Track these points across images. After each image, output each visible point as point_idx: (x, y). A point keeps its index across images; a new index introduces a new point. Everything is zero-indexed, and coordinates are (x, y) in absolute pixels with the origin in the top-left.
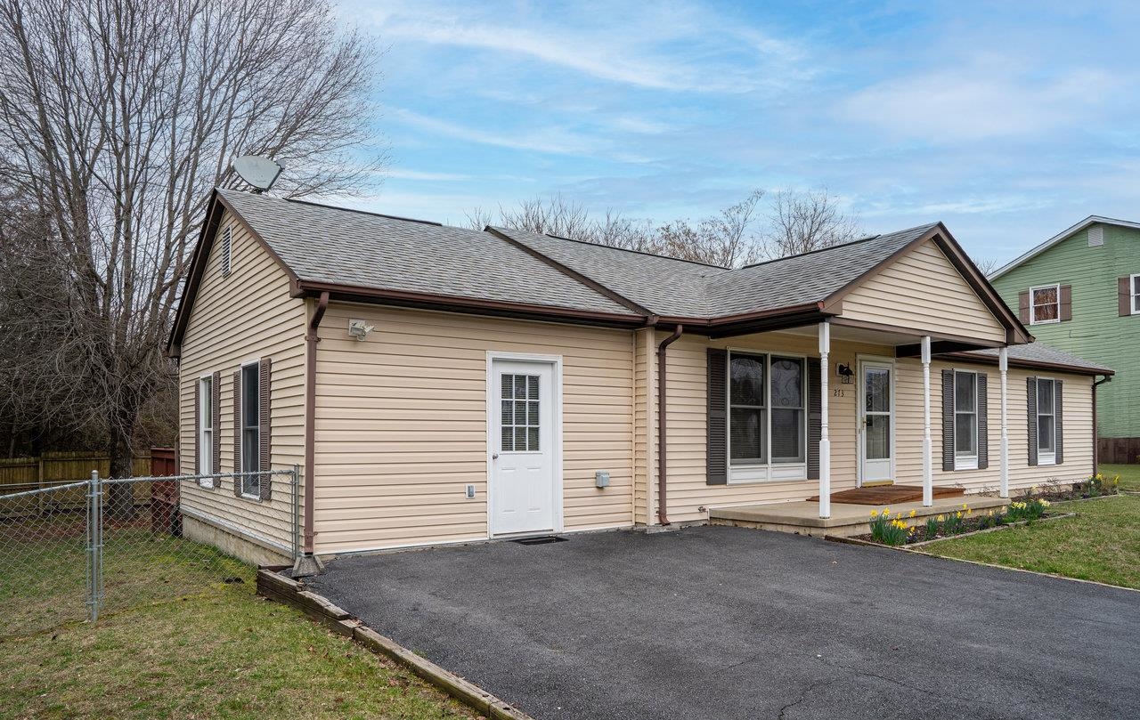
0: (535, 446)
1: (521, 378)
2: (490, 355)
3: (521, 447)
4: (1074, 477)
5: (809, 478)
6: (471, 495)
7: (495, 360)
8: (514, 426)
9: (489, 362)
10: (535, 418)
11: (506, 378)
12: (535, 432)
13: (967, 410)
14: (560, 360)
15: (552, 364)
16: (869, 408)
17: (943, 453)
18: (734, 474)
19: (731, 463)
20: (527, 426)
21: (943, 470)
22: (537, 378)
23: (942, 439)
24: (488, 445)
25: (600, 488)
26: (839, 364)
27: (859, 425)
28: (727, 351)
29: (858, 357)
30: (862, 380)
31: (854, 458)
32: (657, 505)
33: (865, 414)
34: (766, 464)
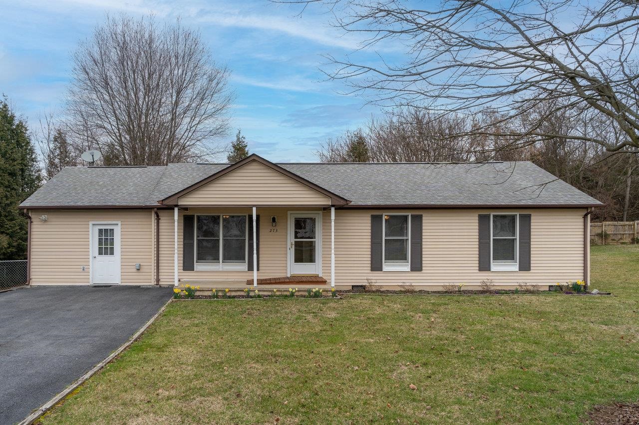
0: (112, 253)
1: (106, 230)
2: (91, 223)
3: (106, 253)
4: (558, 281)
5: (248, 270)
6: (83, 270)
7: (93, 225)
8: (103, 246)
9: (91, 225)
10: (112, 244)
11: (100, 231)
12: (112, 249)
13: (401, 236)
14: (119, 223)
15: (118, 224)
16: (296, 237)
17: (372, 261)
18: (198, 267)
19: (197, 262)
20: (109, 246)
21: (371, 270)
22: (113, 230)
23: (370, 253)
24: (91, 253)
25: (138, 270)
26: (272, 217)
27: (289, 246)
28: (194, 215)
29: (289, 212)
30: (292, 224)
31: (285, 262)
32: (156, 277)
33: (293, 240)
34: (219, 263)
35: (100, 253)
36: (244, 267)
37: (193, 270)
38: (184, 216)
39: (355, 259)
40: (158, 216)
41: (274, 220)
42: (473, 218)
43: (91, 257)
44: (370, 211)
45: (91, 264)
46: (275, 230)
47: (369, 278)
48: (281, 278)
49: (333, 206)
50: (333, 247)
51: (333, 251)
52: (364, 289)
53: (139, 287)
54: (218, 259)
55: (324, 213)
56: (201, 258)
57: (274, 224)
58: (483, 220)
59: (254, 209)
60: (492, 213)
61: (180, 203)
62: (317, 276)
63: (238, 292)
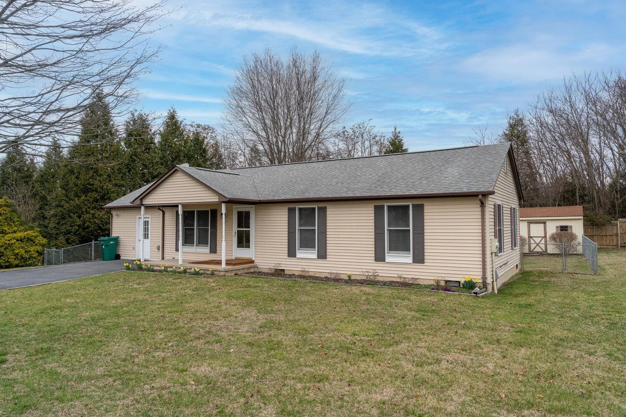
17: (288, 248)
19: (183, 245)
21: (288, 257)
23: (287, 241)
24: (137, 237)
30: (235, 216)
31: (232, 247)
36: (208, 250)
39: (278, 246)
40: (163, 211)
42: (368, 209)
43: (137, 240)
44: (288, 204)
45: (137, 245)
55: (256, 207)
58: (378, 210)
60: (386, 204)
61: (143, 203)
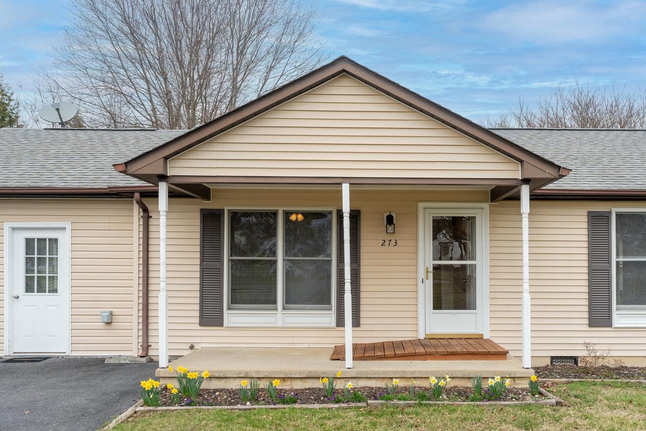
0: (54, 290)
1: (41, 241)
2: (7, 226)
3: (41, 289)
5: (335, 326)
7: (14, 229)
8: (36, 275)
9: (6, 231)
10: (54, 270)
11: (29, 242)
12: (53, 279)
14: (68, 226)
15: (64, 229)
16: (436, 257)
17: (590, 306)
18: (233, 318)
19: (229, 309)
20: (47, 275)
21: (590, 325)
22: (56, 240)
23: (586, 289)
24: (6, 289)
25: (109, 323)
26: (386, 214)
27: (421, 274)
28: (223, 210)
29: (421, 205)
30: (427, 227)
31: (413, 308)
32: (141, 340)
33: (430, 263)
34: (276, 309)
35: (29, 288)
36: (327, 318)
37: (221, 325)
38: (202, 210)
39: (557, 302)
40: (145, 210)
41: (390, 220)
43: (6, 297)
44: (585, 203)
45: (6, 311)
46: (393, 243)
47: (588, 341)
48: (405, 342)
49: (526, 181)
50: (526, 275)
51: (526, 287)
52: (576, 362)
53: (102, 360)
54: (275, 302)
55: (495, 206)
56: (237, 299)
57: (390, 229)
59: (346, 188)
61: (170, 173)
62: (479, 338)
63: (310, 380)
